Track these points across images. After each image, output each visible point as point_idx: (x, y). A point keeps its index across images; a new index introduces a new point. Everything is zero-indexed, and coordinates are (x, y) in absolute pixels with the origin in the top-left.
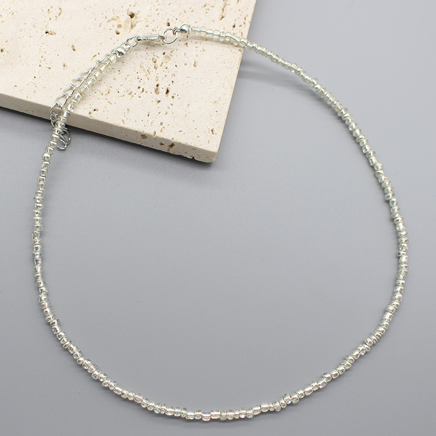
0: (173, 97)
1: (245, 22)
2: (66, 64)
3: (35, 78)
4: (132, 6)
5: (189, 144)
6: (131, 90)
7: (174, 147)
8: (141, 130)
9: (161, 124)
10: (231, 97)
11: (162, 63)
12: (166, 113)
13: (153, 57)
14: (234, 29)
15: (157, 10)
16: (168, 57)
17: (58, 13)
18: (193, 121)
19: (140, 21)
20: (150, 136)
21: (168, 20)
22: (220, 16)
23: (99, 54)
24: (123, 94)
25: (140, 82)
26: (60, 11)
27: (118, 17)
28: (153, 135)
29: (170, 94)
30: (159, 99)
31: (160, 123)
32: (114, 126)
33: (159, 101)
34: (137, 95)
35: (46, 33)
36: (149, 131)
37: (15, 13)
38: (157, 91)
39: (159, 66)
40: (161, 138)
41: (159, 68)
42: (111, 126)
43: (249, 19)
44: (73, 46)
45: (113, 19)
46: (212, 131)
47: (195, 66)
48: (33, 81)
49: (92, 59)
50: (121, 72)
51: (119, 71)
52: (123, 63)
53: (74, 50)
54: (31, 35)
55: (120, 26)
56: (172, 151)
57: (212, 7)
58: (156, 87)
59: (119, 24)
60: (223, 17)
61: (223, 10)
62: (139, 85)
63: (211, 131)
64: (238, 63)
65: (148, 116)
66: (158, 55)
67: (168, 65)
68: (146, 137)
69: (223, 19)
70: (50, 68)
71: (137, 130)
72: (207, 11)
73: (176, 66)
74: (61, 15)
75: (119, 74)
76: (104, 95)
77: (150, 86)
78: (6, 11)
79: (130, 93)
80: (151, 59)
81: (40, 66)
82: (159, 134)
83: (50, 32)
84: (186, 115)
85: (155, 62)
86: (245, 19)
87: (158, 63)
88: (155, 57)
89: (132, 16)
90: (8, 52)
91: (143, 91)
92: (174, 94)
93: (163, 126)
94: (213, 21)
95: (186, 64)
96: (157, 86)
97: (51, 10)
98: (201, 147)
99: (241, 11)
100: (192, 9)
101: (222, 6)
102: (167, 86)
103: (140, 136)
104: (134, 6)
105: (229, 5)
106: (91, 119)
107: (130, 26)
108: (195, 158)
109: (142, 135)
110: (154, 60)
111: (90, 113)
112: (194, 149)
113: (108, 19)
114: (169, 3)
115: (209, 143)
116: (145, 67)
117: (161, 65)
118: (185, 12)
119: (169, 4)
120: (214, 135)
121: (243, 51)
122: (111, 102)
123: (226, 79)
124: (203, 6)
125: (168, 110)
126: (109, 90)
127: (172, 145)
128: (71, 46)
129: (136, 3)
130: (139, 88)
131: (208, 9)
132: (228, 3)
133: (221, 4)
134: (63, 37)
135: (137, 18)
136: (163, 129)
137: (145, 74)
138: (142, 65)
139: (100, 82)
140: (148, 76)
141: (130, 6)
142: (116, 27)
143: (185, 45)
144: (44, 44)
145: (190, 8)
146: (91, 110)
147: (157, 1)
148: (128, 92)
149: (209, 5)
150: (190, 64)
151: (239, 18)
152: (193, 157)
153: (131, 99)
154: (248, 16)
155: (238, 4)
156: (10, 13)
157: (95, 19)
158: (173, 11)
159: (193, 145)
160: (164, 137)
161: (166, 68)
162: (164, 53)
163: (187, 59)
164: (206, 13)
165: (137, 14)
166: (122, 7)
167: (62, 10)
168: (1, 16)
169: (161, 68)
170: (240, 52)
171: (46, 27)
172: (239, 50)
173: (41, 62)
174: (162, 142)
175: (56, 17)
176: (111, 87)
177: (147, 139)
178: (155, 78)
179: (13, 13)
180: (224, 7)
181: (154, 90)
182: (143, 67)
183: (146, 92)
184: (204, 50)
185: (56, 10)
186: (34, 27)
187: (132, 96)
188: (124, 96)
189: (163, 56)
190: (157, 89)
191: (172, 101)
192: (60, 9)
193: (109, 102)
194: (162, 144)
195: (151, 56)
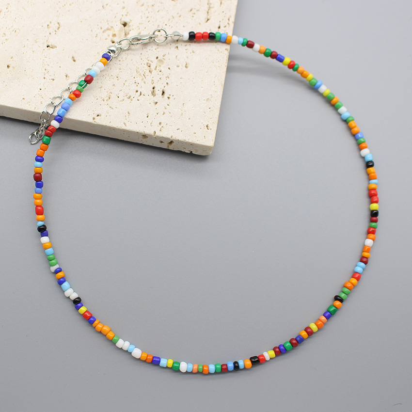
0: (169, 98)
1: (229, 23)
2: (68, 75)
3: (41, 89)
4: (124, 16)
5: (187, 140)
6: (130, 94)
7: (173, 144)
8: (142, 131)
9: (160, 123)
10: (222, 93)
11: (156, 67)
12: (164, 113)
13: (148, 61)
14: (219, 29)
15: (148, 17)
16: (161, 61)
17: (57, 28)
18: (189, 119)
19: (133, 29)
20: (151, 136)
21: (158, 26)
22: (205, 18)
25: (137, 86)
26: (58, 26)
27: (112, 27)
28: (153, 135)
29: (166, 95)
30: (156, 101)
31: (159, 123)
32: (117, 129)
33: (156, 103)
34: (136, 99)
35: (47, 47)
36: (149, 131)
37: (17, 31)
38: (153, 93)
39: (153, 70)
40: (161, 137)
41: (154, 72)
42: (114, 129)
43: (232, 19)
44: (73, 57)
45: (108, 29)
46: (207, 126)
47: (186, 67)
48: (39, 93)
50: (119, 78)
51: (117, 77)
52: (120, 69)
53: (74, 61)
54: (34, 50)
55: (114, 35)
56: (171, 147)
57: (198, 11)
58: (152, 90)
59: (114, 33)
60: (208, 20)
61: (208, 13)
62: (137, 88)
64: (225, 61)
65: (147, 117)
66: (152, 60)
67: (162, 68)
68: (147, 137)
69: (209, 21)
70: (53, 80)
71: (138, 131)
72: (193, 15)
73: (169, 68)
74: (59, 29)
75: (118, 80)
76: (105, 100)
77: (147, 89)
78: (9, 29)
79: (129, 98)
80: (146, 64)
81: (44, 78)
82: (158, 134)
83: (51, 45)
84: (182, 114)
85: (149, 67)
86: (229, 20)
87: (153, 67)
88: (150, 62)
89: (125, 25)
90: (14, 67)
91: (141, 94)
92: (170, 95)
94: (200, 24)
95: (178, 66)
96: (154, 88)
97: (50, 25)
98: (198, 142)
99: (225, 12)
100: (179, 15)
101: (207, 9)
102: (163, 88)
103: (141, 136)
104: (126, 15)
105: (213, 7)
106: (95, 124)
107: (124, 34)
108: (193, 153)
109: (143, 135)
110: (149, 65)
111: (94, 119)
112: (192, 144)
113: (103, 29)
115: (204, 138)
116: (141, 72)
117: (155, 69)
118: (173, 18)
119: (158, 11)
120: (209, 131)
121: (229, 50)
122: (112, 107)
123: (216, 77)
124: (189, 10)
125: (165, 111)
126: (110, 95)
127: (171, 142)
128: (71, 57)
129: (128, 13)
130: (137, 91)
131: (194, 14)
132: (211, 6)
133: (206, 7)
134: (63, 50)
135: (129, 26)
136: (162, 128)
137: (141, 78)
138: (138, 70)
139: (101, 89)
140: (145, 79)
141: (122, 15)
142: (111, 36)
143: (176, 49)
144: (46, 57)
145: (178, 14)
146: (95, 116)
147: (147, 10)
148: (128, 97)
149: (195, 9)
150: (182, 66)
151: (223, 20)
152: (191, 152)
153: (130, 102)
154: (231, 17)
155: (221, 6)
156: (13, 31)
157: (92, 31)
158: (162, 18)
159: (190, 141)
160: (164, 136)
161: (160, 71)
162: (157, 58)
163: (178, 61)
164: (193, 17)
165: (130, 23)
166: (115, 17)
167: (61, 24)
168: (5, 34)
169: (156, 71)
170: (226, 51)
171: (47, 41)
172: (226, 49)
173: (45, 75)
174: (162, 140)
175: (55, 31)
176: (111, 93)
177: (148, 139)
178: (151, 81)
179: (15, 31)
180: (209, 10)
181: (150, 93)
182: (139, 72)
183: (144, 95)
184: (193, 52)
185: (54, 24)
186: (36, 42)
187: (132, 100)
188: (123, 100)
189: (156, 60)
190: (154, 91)
191: (168, 101)
192: (58, 23)
193: (110, 107)
194: (162, 142)
195: (146, 61)
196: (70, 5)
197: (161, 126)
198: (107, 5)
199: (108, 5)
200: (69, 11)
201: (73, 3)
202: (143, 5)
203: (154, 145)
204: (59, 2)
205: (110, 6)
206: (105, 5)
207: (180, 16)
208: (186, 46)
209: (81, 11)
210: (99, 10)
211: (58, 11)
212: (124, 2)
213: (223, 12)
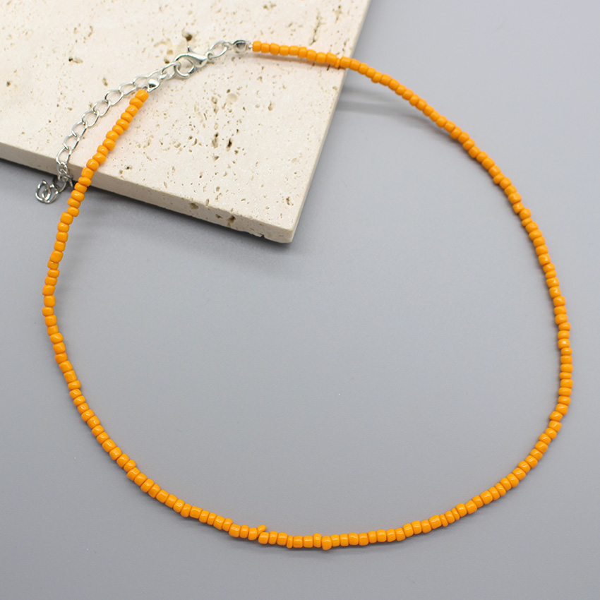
0: (237, 152)
1: (345, 49)
3: (50, 122)
4: (189, 25)
5: (254, 218)
6: (180, 141)
7: (235, 221)
8: (189, 197)
9: (218, 189)
11: (225, 104)
12: (226, 174)
13: (213, 95)
15: (224, 30)
16: (233, 96)
17: (88, 34)
18: (262, 186)
19: (199, 46)
20: (202, 205)
22: (311, 38)
24: (168, 147)
25: (192, 129)
26: (90, 31)
27: (169, 40)
28: (205, 204)
29: (233, 148)
30: (216, 155)
31: (215, 187)
32: (152, 191)
33: (217, 158)
34: (187, 149)
35: (70, 60)
36: (199, 198)
37: (30, 33)
38: (215, 143)
39: (220, 108)
40: (216, 209)
41: (220, 111)
42: (149, 190)
43: (351, 44)
44: (104, 79)
45: (163, 42)
46: (288, 199)
47: (270, 109)
48: (47, 126)
50: (167, 115)
51: (165, 114)
52: (171, 103)
53: (106, 84)
54: (49, 63)
55: (170, 52)
56: (233, 226)
57: (301, 26)
58: (213, 138)
59: (170, 49)
60: (314, 41)
61: (316, 31)
62: (191, 134)
63: (285, 201)
64: (330, 105)
65: (201, 177)
66: (221, 93)
67: (233, 108)
68: (197, 207)
69: (314, 43)
70: (71, 109)
71: (183, 196)
72: (293, 33)
73: (244, 108)
74: (92, 36)
75: (165, 118)
76: (142, 147)
77: (206, 136)
78: (18, 29)
79: (179, 145)
80: (210, 99)
81: (58, 106)
82: (214, 204)
83: (76, 58)
84: (253, 177)
85: (215, 103)
86: (345, 44)
87: (219, 104)
88: (216, 96)
89: (189, 38)
90: (16, 86)
91: (196, 143)
92: (239, 148)
95: (257, 107)
97: (78, 29)
98: (270, 222)
99: (340, 33)
100: (271, 30)
101: (314, 26)
102: (230, 136)
103: (189, 205)
104: (193, 24)
105: (324, 24)
106: (122, 181)
107: (187, 49)
108: (266, 237)
109: (192, 204)
110: (214, 100)
111: (121, 172)
112: (261, 224)
113: (155, 42)
114: (240, 21)
115: (282, 218)
116: (201, 110)
117: (223, 108)
118: (262, 34)
119: (241, 23)
120: (290, 206)
121: (338, 89)
122: (150, 157)
123: (313, 128)
124: (287, 25)
125: (228, 170)
126: (150, 140)
127: (233, 218)
128: (102, 78)
129: (195, 21)
130: (191, 138)
131: (295, 30)
132: (322, 21)
133: (314, 23)
134: (92, 67)
135: (195, 41)
136: (220, 196)
137: (200, 119)
138: (197, 107)
139: (139, 129)
140: (205, 122)
141: (187, 24)
142: (165, 53)
143: (259, 81)
144: (65, 75)
145: (270, 28)
146: (123, 168)
147: (224, 18)
148: (176, 144)
149: (296, 23)
150: (264, 106)
151: (336, 43)
152: (263, 236)
153: (178, 153)
154: (349, 40)
155: (336, 23)
156: (23, 32)
157: (138, 42)
159: (259, 219)
160: (220, 208)
161: (230, 111)
162: (229, 91)
163: (259, 99)
164: (292, 35)
165: (196, 35)
166: (176, 25)
167: (94, 30)
168: (10, 36)
169: (224, 110)
170: (334, 90)
171: (70, 51)
172: (334, 88)
173: (59, 100)
174: (219, 214)
175: (85, 38)
176: (152, 136)
177: (198, 210)
178: (214, 125)
179: (27, 33)
180: (318, 27)
181: (211, 142)
182: (198, 110)
183: (200, 144)
184: (284, 87)
185: (85, 28)
186: (54, 52)
187: (181, 150)
188: (169, 149)
189: (227, 94)
190: (216, 140)
191: (234, 157)
192: (91, 27)
193: (148, 158)
194: (219, 217)
195: (211, 95)
196: (112, 1)
197: (218, 193)
198: (166, 6)
199: (168, 7)
200: (109, 10)
202: (219, 11)
203: (209, 220)
205: (171, 8)
206: (163, 6)
207: (272, 33)
208: (274, 77)
209: (126, 12)
210: (153, 13)
211: (92, 9)
212: (191, 5)
213: (338, 32)
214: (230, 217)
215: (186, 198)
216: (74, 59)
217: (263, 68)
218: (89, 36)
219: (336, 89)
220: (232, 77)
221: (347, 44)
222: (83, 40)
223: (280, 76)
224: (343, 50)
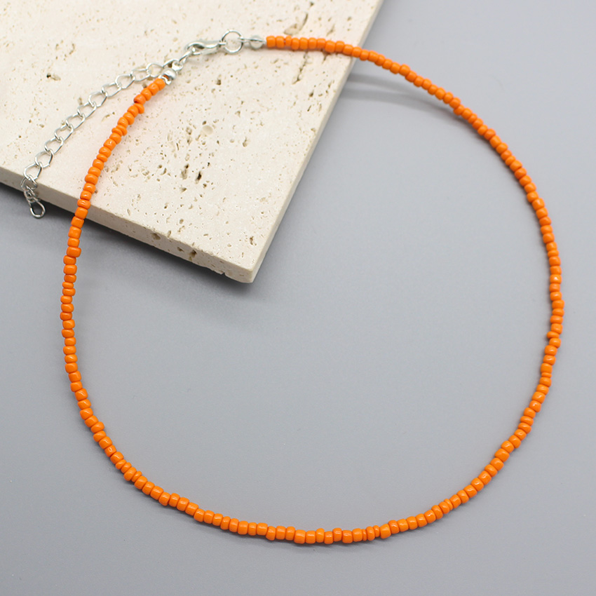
0: (205, 185)
1: (329, 90)
3: (20, 137)
4: (173, 52)
5: (215, 254)
6: (149, 169)
7: (196, 255)
8: (151, 227)
9: (182, 221)
11: (199, 136)
12: (191, 207)
13: (189, 126)
14: (311, 98)
15: (207, 60)
16: (209, 129)
17: (69, 51)
18: (227, 223)
20: (163, 236)
21: (220, 76)
22: (294, 78)
23: (114, 113)
24: (136, 174)
25: (163, 159)
26: (72, 48)
28: (166, 235)
29: (202, 181)
30: (184, 186)
31: (179, 219)
32: (116, 217)
33: (185, 189)
34: (155, 177)
35: (48, 76)
36: (161, 229)
37: (11, 45)
38: (184, 175)
39: (194, 139)
40: (178, 242)
41: (194, 143)
42: (112, 216)
43: (335, 86)
44: (80, 99)
46: (251, 239)
47: (244, 145)
48: (17, 141)
49: (102, 120)
50: (139, 142)
51: (137, 140)
52: (145, 129)
53: (81, 104)
54: (26, 77)
56: (195, 260)
57: (286, 64)
58: (183, 169)
59: (151, 74)
60: (298, 80)
61: (301, 70)
62: (161, 163)
63: (249, 240)
64: (306, 147)
65: (166, 207)
66: (197, 124)
67: (207, 140)
68: (159, 238)
69: (298, 82)
70: (43, 126)
71: (145, 225)
72: (278, 69)
73: (218, 142)
74: (72, 54)
75: (137, 144)
76: (110, 171)
77: (176, 167)
79: (147, 173)
80: (185, 129)
81: (30, 122)
82: (175, 236)
83: (54, 75)
84: (218, 213)
85: (190, 134)
86: (329, 86)
87: (193, 136)
88: (191, 127)
89: (170, 65)
91: (165, 172)
92: (208, 182)
93: (183, 225)
94: (283, 84)
95: (232, 141)
97: (60, 46)
98: (230, 260)
99: (326, 74)
100: (256, 65)
101: (300, 65)
102: (200, 169)
103: (151, 235)
104: (176, 51)
105: (311, 63)
108: (227, 275)
109: (154, 234)
110: (189, 131)
112: (222, 262)
115: (242, 256)
116: (174, 139)
117: (197, 139)
118: (246, 67)
120: (253, 246)
121: (316, 132)
122: (117, 183)
123: (286, 169)
124: (273, 61)
125: (194, 204)
126: (118, 165)
127: (194, 253)
128: (78, 98)
129: (179, 48)
130: (160, 167)
131: (279, 67)
132: (309, 60)
134: (69, 85)
136: (182, 229)
137: (172, 148)
138: (171, 136)
140: (176, 151)
141: (171, 51)
143: (237, 115)
144: (41, 91)
145: (254, 63)
148: (144, 172)
149: (282, 60)
150: (239, 142)
151: (320, 84)
152: (224, 274)
153: (146, 181)
154: (334, 82)
155: (323, 63)
156: (4, 44)
157: (119, 65)
158: (229, 64)
159: (219, 256)
160: (182, 241)
161: (204, 144)
162: (205, 123)
163: (234, 134)
164: (276, 71)
166: (159, 51)
167: (76, 48)
169: (197, 142)
170: (313, 132)
171: (49, 68)
172: (312, 130)
173: (32, 117)
174: (181, 247)
175: (65, 56)
176: (121, 162)
177: (160, 240)
178: (185, 156)
179: (8, 45)
180: (304, 65)
181: (180, 172)
182: (171, 139)
183: (169, 175)
184: (261, 124)
185: (67, 46)
186: (33, 67)
187: (149, 178)
188: (137, 176)
189: (202, 126)
190: (186, 171)
191: (202, 190)
192: (73, 45)
193: (114, 183)
194: (181, 250)
195: (186, 125)
196: (98, 21)
197: (181, 225)
198: (152, 31)
199: (154, 32)
200: (93, 29)
201: (102, 19)
203: (171, 253)
204: (83, 14)
205: (156, 33)
206: (149, 31)
207: (256, 68)
208: (253, 112)
209: (111, 33)
210: (138, 36)
211: (77, 27)
212: (178, 31)
213: (324, 72)
214: (191, 251)
215: (148, 227)
216: (52, 76)
217: (242, 103)
218: (70, 53)
219: (314, 131)
220: (209, 108)
221: (331, 86)
222: (64, 57)
223: (259, 112)
224: (327, 92)
